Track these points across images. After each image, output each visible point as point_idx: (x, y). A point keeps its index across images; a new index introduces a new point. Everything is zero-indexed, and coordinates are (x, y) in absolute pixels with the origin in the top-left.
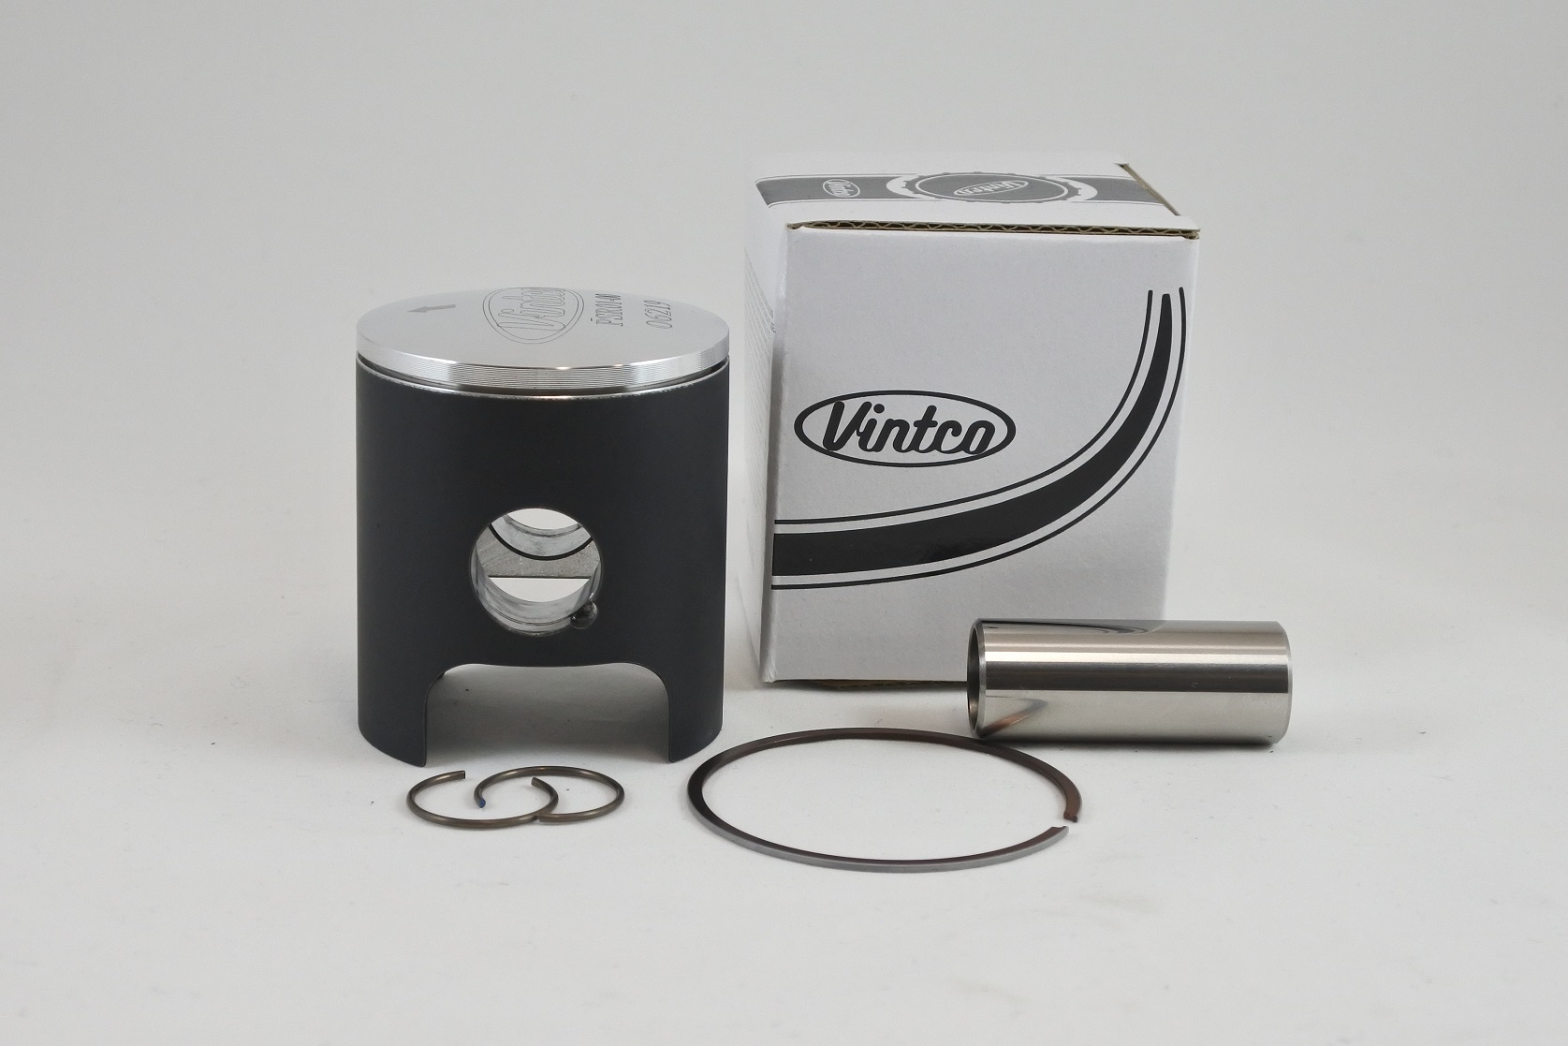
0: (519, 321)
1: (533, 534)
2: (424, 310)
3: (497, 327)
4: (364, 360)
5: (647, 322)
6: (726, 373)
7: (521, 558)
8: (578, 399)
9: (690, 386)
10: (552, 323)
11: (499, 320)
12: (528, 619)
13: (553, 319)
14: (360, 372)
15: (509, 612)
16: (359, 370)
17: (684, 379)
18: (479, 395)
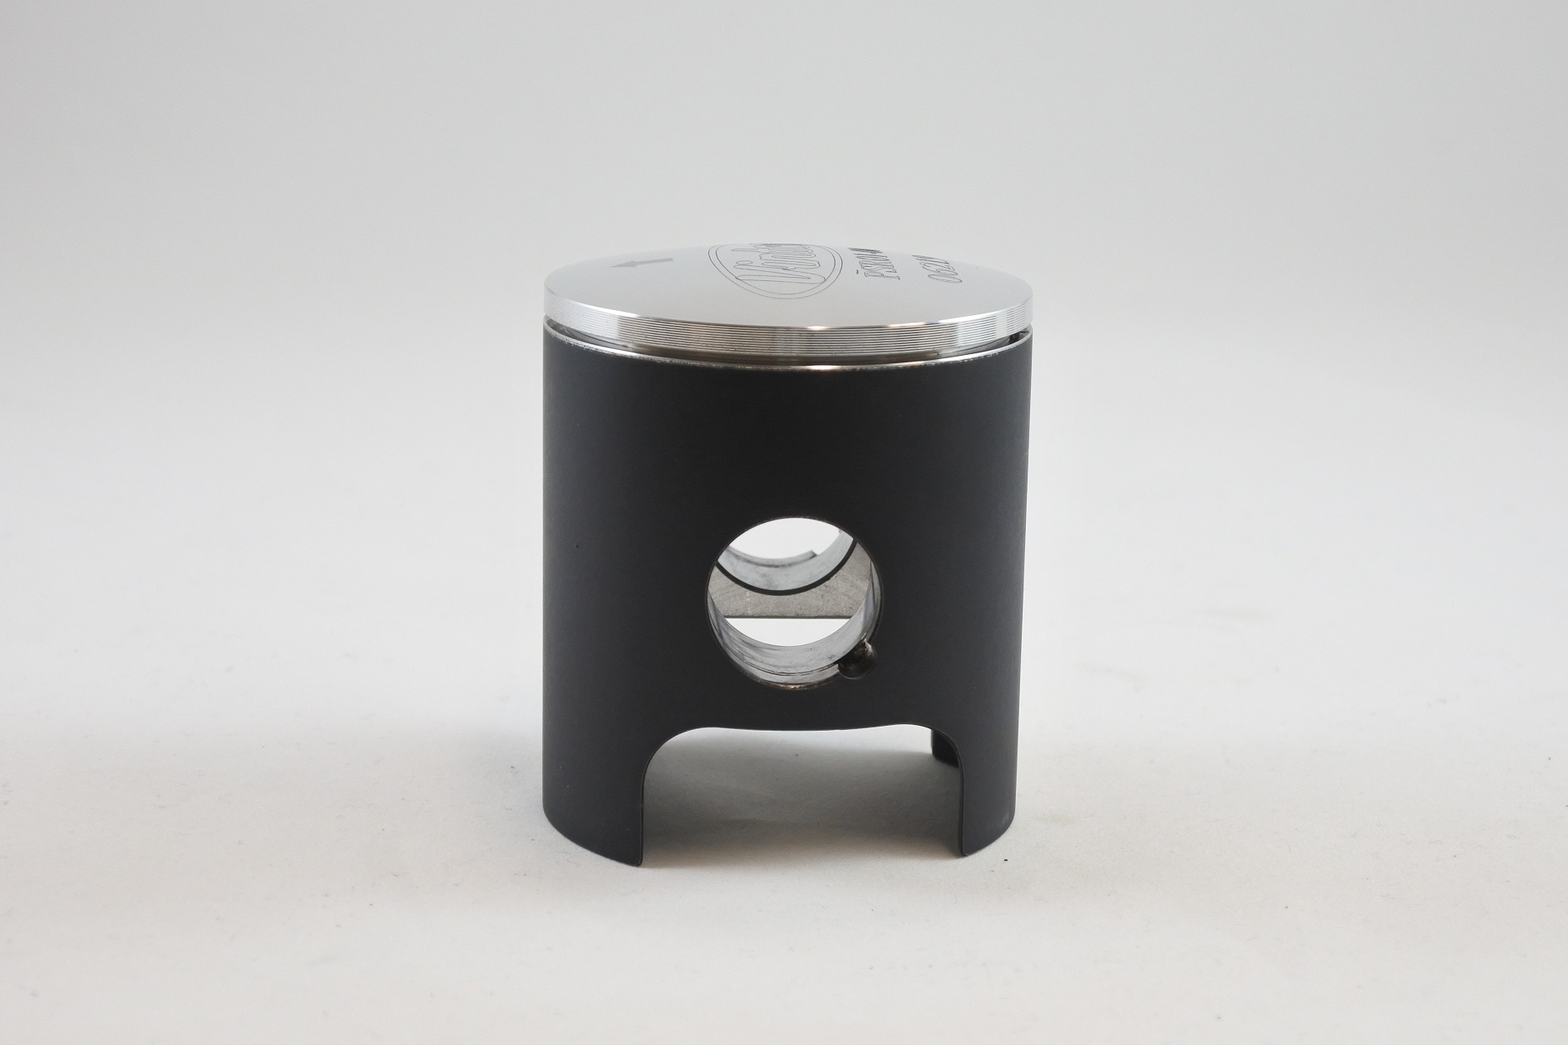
0: (764, 274)
1: (757, 564)
2: (632, 264)
3: (736, 281)
4: (556, 327)
5: (929, 276)
6: (1027, 347)
7: (749, 593)
8: (854, 370)
9: (994, 355)
10: (808, 276)
11: (737, 273)
12: (779, 667)
13: (809, 271)
14: (550, 343)
15: (753, 658)
16: (547, 335)
17: (984, 348)
18: (721, 365)
